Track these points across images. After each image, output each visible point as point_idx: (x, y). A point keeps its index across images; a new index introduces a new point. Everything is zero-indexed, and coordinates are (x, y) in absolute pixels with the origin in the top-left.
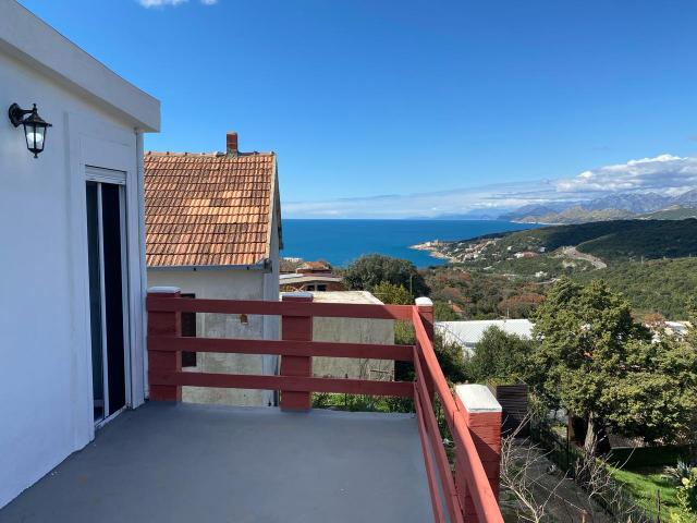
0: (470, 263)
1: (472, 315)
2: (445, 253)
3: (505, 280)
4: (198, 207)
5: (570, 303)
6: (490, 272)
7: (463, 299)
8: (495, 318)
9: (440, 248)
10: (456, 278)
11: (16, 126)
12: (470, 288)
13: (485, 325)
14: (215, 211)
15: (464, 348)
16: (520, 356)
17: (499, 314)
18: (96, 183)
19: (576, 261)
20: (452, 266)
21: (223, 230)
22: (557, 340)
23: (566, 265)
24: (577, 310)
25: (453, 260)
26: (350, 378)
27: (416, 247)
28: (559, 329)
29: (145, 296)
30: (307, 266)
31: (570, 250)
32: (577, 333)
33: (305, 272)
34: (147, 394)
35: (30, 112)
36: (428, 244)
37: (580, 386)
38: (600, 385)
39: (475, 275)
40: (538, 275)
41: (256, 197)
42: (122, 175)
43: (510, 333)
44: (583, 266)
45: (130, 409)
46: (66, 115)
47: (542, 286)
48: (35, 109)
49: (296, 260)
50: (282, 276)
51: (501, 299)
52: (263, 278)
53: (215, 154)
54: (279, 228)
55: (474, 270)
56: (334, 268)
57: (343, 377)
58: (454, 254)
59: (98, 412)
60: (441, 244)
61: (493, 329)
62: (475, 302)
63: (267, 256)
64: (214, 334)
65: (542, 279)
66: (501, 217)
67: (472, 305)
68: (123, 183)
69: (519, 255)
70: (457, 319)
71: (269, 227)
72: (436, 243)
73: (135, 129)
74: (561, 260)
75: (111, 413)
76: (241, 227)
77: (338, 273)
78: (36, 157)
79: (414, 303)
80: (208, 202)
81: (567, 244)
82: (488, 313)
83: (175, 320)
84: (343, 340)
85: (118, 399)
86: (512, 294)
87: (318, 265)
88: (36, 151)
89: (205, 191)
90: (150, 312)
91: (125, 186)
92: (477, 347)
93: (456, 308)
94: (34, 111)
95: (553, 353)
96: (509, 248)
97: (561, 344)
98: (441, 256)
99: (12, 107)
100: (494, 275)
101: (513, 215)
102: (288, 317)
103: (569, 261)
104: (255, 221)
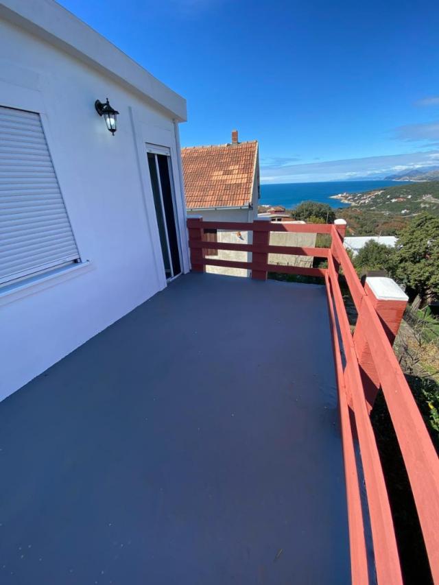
0: (362, 206)
1: (360, 234)
2: (349, 200)
3: (382, 214)
4: (218, 175)
5: (424, 227)
6: (374, 210)
7: (356, 226)
8: (372, 235)
9: (346, 198)
10: (353, 214)
11: (101, 115)
12: (361, 220)
13: (366, 239)
14: (225, 177)
15: (353, 250)
16: (384, 256)
17: (376, 234)
18: (154, 155)
19: (430, 203)
20: (352, 207)
21: (229, 187)
22: (410, 248)
23: (422, 206)
24: (428, 231)
25: (353, 204)
26: (290, 264)
27: (332, 197)
28: (412, 242)
29: (186, 220)
30: (272, 209)
31: (428, 198)
32: (424, 245)
33: (272, 212)
34: (191, 268)
35: (105, 104)
36: (340, 195)
37: (419, 273)
38: (432, 273)
39: (365, 212)
40: (403, 212)
41: (246, 169)
42: (167, 149)
43: (381, 244)
44: (433, 206)
45: (183, 274)
46: (130, 109)
47: (404, 218)
48: (108, 102)
49: (268, 206)
50: (259, 215)
51: (378, 226)
52: (248, 213)
53: (226, 145)
54: (258, 187)
55: (364, 210)
56: (286, 209)
57: (286, 265)
58: (355, 201)
59: (168, 275)
60: (348, 195)
61: (372, 241)
62: (362, 227)
63: (250, 201)
64: (225, 241)
65: (406, 214)
66: (386, 178)
67: (360, 229)
68: (169, 155)
69: (393, 201)
70: (351, 236)
71: (252, 185)
72: (345, 194)
73: (174, 120)
74: (420, 203)
75: (175, 275)
76: (239, 185)
77: (288, 212)
78: (113, 135)
79: (333, 223)
80: (222, 173)
81: (426, 193)
82: (368, 233)
83: (200, 233)
84: (288, 245)
85: (177, 269)
86: (385, 223)
87: (278, 208)
88: (113, 130)
89: (220, 166)
90: (189, 229)
91: (170, 157)
92: (361, 251)
93: (351, 230)
94: (107, 104)
95: (406, 255)
96: (388, 196)
97: (412, 250)
98: (346, 202)
99: (96, 102)
100: (376, 212)
101: (395, 177)
102: (257, 232)
103: (425, 203)
104: (245, 182)
